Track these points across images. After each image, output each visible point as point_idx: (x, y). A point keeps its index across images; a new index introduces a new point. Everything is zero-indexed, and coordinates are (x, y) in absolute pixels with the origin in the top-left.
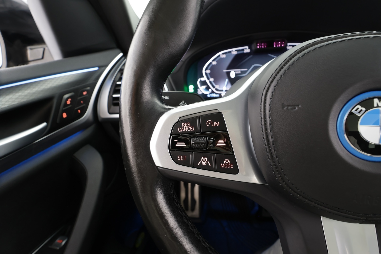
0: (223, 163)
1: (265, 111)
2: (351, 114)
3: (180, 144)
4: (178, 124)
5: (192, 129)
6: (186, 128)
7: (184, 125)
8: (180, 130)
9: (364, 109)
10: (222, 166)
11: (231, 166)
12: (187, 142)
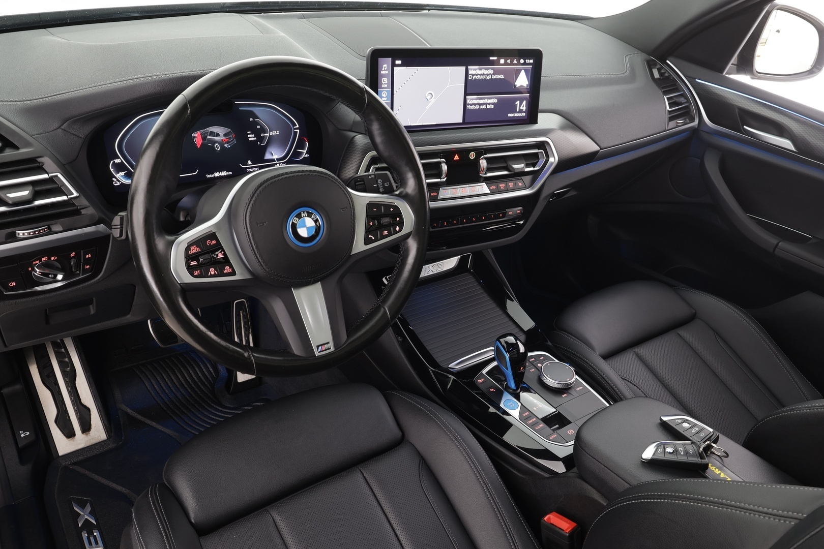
0: (225, 270)
1: (247, 229)
2: (292, 222)
3: (194, 263)
4: (188, 249)
5: (198, 250)
6: (194, 250)
7: (192, 248)
8: (190, 252)
9: (298, 219)
10: (225, 272)
11: (231, 270)
12: (198, 261)
